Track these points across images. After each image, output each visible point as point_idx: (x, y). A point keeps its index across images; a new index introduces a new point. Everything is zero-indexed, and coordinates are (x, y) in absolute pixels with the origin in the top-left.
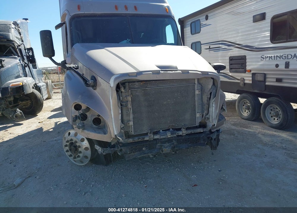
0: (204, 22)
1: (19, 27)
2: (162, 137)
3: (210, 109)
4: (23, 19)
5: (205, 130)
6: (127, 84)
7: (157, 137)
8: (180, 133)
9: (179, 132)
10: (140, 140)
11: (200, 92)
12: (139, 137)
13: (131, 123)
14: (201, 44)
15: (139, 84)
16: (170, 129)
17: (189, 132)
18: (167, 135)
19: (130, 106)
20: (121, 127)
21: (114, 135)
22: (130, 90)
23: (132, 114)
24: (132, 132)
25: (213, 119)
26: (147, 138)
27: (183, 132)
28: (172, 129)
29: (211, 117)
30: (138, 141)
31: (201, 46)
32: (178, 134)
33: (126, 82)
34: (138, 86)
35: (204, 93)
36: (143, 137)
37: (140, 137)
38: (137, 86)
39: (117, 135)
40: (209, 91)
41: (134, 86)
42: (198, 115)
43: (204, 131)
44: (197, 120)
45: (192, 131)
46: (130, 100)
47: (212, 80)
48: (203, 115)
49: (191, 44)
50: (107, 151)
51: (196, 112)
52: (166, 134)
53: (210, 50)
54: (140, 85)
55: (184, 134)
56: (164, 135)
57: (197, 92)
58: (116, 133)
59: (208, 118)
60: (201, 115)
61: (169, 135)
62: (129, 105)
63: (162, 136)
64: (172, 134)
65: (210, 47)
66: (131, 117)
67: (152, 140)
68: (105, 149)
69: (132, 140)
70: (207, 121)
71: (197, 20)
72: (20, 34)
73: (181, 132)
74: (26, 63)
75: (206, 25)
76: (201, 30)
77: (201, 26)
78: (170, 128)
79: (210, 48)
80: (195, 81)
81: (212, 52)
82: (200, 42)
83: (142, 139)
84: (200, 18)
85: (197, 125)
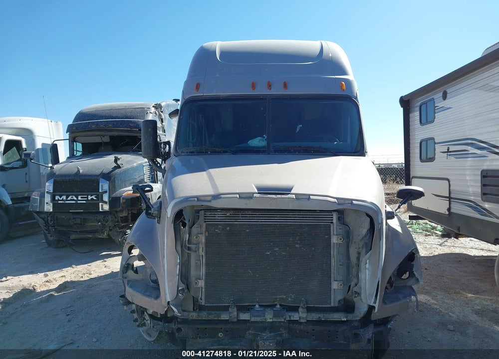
0: (440, 104)
1: (162, 112)
2: (253, 319)
3: (361, 275)
4: (173, 100)
5: (351, 317)
6: (202, 213)
7: (244, 316)
8: (295, 316)
9: (293, 314)
10: (211, 317)
11: (340, 239)
12: (210, 312)
13: (202, 283)
14: (435, 143)
15: (224, 214)
16: (276, 305)
17: (314, 316)
18: (264, 316)
19: (202, 252)
20: (178, 288)
21: (166, 301)
22: (204, 224)
23: (204, 268)
24: (202, 300)
25: (367, 294)
26: (225, 316)
27: (301, 315)
28: (280, 305)
29: (363, 291)
30: (209, 318)
31: (435, 146)
32: (290, 317)
33: (201, 210)
34: (222, 217)
35: (351, 243)
36: (218, 312)
37: (212, 312)
38: (220, 217)
39: (170, 303)
40: (361, 240)
41: (215, 217)
42: (335, 285)
43: (349, 318)
44: (332, 296)
45: (323, 316)
46: (204, 241)
47: (368, 220)
48: (350, 286)
49: (419, 141)
50: (159, 326)
51: (332, 279)
52: (264, 314)
53: (450, 155)
54: (225, 217)
55: (303, 318)
56: (258, 316)
57: (334, 240)
58: (169, 299)
59: (359, 294)
60: (341, 285)
61: (269, 317)
62: (201, 250)
63: (254, 317)
64: (275, 316)
65: (448, 149)
66: (203, 271)
67: (234, 322)
68: (156, 321)
69: (196, 314)
70: (355, 300)
71: (430, 100)
72: (162, 122)
73: (297, 314)
74: (159, 163)
75: (444, 109)
76: (436, 117)
77: (436, 111)
78: (276, 303)
79: (448, 151)
80: (332, 218)
81: (452, 158)
82: (433, 139)
83: (215, 317)
84: (435, 97)
85: (332, 305)
